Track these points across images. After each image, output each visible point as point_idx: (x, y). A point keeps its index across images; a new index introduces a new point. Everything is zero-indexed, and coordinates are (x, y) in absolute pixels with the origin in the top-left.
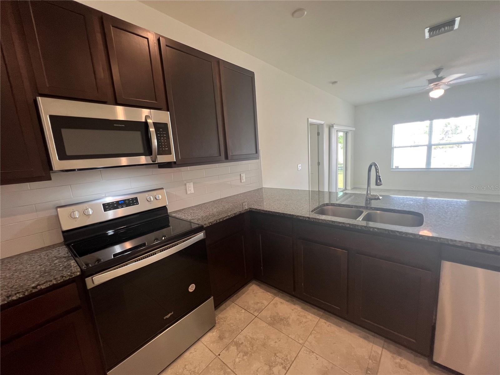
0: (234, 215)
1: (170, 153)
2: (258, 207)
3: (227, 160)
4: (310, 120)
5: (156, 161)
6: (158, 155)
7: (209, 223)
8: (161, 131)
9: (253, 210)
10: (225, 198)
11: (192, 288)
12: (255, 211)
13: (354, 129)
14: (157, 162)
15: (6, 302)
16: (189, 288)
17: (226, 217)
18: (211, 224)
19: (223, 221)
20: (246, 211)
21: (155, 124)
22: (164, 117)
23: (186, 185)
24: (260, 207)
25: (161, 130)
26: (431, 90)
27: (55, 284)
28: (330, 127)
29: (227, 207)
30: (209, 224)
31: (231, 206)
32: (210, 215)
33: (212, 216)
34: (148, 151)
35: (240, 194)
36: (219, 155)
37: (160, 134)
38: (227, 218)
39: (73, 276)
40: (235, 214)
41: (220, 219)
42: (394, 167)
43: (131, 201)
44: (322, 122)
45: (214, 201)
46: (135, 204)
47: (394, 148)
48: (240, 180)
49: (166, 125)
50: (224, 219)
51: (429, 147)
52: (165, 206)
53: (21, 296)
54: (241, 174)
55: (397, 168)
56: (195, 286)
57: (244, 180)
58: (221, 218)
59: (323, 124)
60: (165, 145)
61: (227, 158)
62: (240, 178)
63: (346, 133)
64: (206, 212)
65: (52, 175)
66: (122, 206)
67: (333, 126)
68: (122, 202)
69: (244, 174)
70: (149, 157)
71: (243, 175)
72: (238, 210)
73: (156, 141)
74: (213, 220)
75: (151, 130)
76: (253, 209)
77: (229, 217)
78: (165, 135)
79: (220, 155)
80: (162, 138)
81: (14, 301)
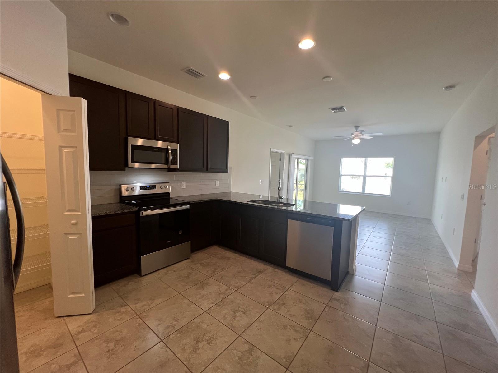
4: (272, 150)
6: (171, 164)
13: (313, 158)
21: (172, 150)
22: (177, 146)
23: (181, 183)
26: (353, 139)
28: (290, 156)
34: (167, 162)
37: (173, 154)
42: (341, 190)
44: (283, 152)
47: (342, 175)
49: (177, 150)
51: (365, 177)
52: (169, 193)
55: (343, 191)
57: (218, 185)
59: (283, 153)
62: (215, 183)
63: (307, 161)
65: (126, 169)
67: (292, 155)
70: (166, 165)
71: (218, 182)
73: (171, 157)
75: (170, 152)
79: (203, 168)
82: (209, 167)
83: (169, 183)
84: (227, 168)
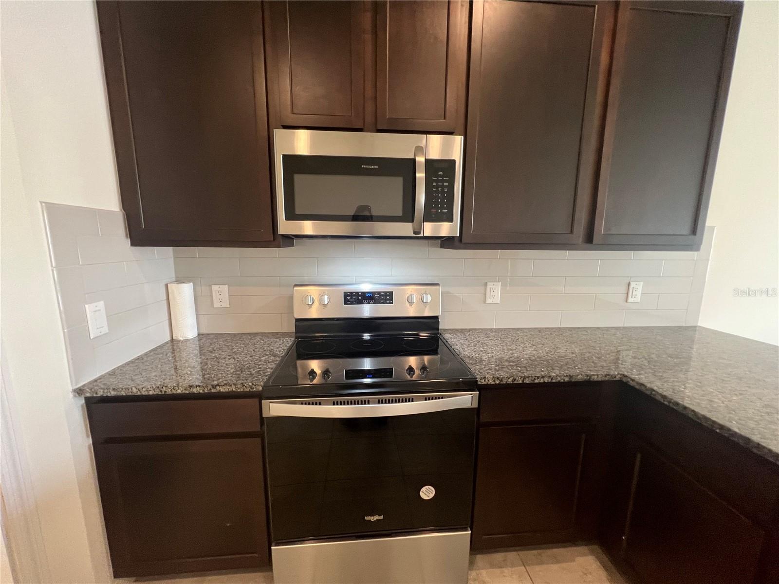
0: (567, 379)
1: (450, 219)
2: (652, 378)
3: (589, 245)
5: (420, 233)
7: (494, 379)
8: (441, 176)
9: (632, 383)
10: (570, 329)
11: (427, 493)
12: (637, 387)
14: (421, 235)
15: (187, 392)
16: (421, 490)
17: (543, 377)
18: (497, 382)
19: (532, 386)
20: (607, 379)
23: (486, 284)
24: (659, 383)
25: (441, 173)
27: (234, 392)
29: (561, 351)
30: (494, 381)
31: (573, 353)
32: (511, 359)
33: (511, 364)
35: (617, 328)
36: (570, 232)
38: (546, 380)
39: (254, 390)
40: (571, 377)
41: (525, 378)
43: (383, 295)
45: (540, 330)
46: (388, 302)
48: (626, 295)
50: (536, 381)
53: (201, 391)
54: (631, 283)
56: (434, 492)
58: (528, 377)
60: (442, 203)
61: (590, 240)
64: (508, 350)
66: (369, 301)
68: (369, 295)
69: (642, 283)
72: (584, 369)
74: (508, 375)
76: (633, 380)
77: (552, 379)
78: (446, 184)
79: (572, 232)
80: (440, 189)
81: (194, 393)
82: (601, 228)
83: (437, 284)
84: (694, 231)
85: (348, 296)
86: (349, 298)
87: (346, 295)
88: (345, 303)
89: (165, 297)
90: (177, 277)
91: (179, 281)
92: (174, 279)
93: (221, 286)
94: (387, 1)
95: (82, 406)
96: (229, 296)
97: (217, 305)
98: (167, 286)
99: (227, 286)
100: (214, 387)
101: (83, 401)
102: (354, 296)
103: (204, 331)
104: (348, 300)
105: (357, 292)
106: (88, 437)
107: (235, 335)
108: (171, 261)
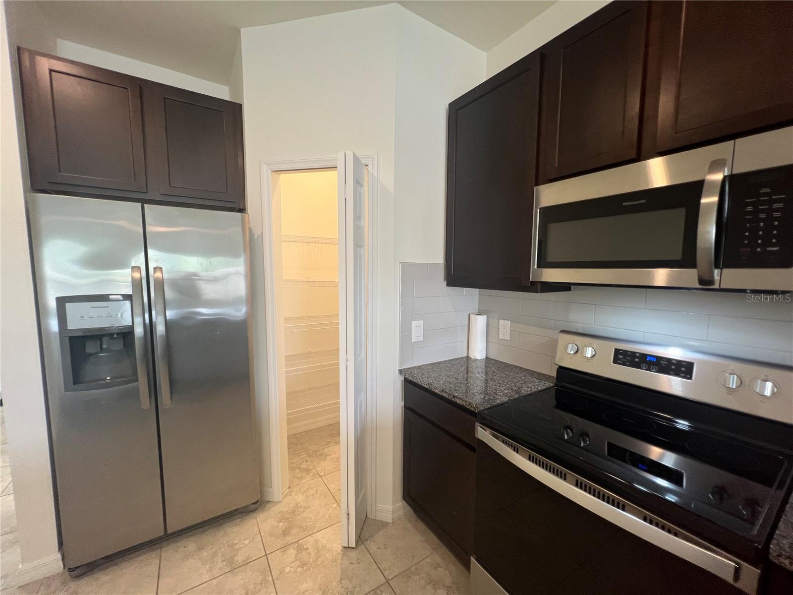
85: (621, 354)
86: (620, 357)
87: (617, 351)
88: (615, 362)
89: (467, 324)
90: (479, 310)
91: (479, 314)
92: (477, 311)
93: (506, 321)
94: (682, 2)
95: (402, 380)
96: (511, 331)
97: (501, 337)
98: (469, 315)
99: (510, 322)
100: (455, 397)
101: (403, 379)
102: (629, 356)
103: (491, 356)
104: (620, 359)
105: (634, 352)
106: (402, 401)
107: (509, 365)
108: (477, 297)
